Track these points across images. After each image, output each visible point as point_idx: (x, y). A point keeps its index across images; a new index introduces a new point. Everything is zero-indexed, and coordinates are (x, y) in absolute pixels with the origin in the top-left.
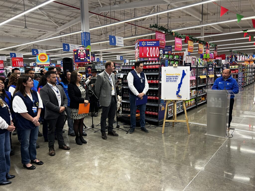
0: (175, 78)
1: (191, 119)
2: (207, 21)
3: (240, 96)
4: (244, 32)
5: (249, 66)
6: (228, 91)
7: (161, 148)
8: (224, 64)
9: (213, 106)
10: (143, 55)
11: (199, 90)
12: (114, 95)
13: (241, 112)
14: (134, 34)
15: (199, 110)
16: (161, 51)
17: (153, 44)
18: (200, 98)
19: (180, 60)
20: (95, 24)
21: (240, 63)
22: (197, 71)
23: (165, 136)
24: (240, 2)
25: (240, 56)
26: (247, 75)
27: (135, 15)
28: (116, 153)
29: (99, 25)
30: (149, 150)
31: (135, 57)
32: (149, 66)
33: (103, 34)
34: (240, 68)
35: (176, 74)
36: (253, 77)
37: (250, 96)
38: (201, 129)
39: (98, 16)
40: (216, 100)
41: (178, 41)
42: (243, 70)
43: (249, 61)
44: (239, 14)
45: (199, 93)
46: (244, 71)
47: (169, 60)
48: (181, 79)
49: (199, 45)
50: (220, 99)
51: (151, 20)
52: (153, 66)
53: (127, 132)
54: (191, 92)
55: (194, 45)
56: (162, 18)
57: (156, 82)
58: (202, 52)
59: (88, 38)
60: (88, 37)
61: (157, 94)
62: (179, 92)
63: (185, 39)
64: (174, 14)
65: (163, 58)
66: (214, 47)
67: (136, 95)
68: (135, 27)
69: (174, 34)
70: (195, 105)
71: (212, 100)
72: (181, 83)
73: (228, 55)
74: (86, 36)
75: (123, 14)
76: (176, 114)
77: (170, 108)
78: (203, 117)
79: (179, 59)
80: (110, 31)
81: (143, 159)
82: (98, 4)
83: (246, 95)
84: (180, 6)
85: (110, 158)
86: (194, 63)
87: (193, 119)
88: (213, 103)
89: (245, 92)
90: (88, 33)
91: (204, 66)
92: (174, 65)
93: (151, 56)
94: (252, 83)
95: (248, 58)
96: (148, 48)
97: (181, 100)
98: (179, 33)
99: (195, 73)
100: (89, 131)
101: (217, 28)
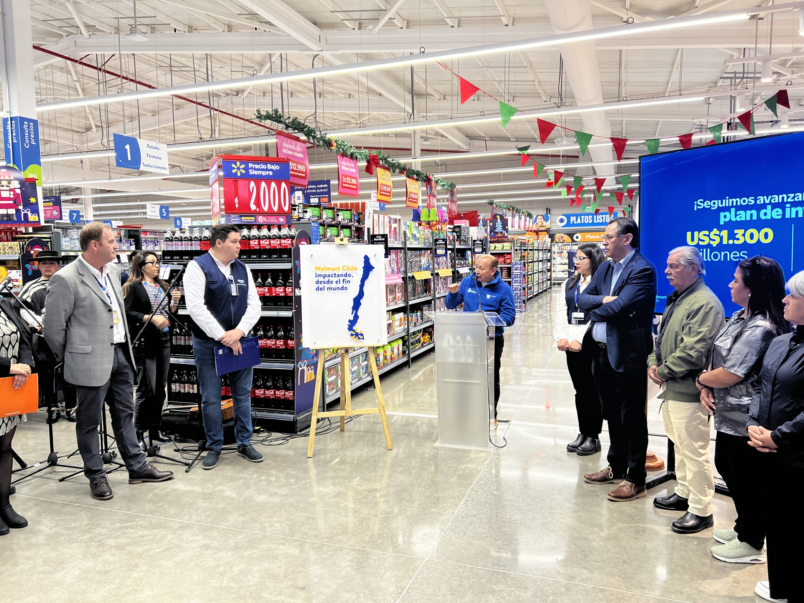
0: (342, 279)
1: (393, 401)
2: (425, 114)
3: (520, 325)
4: (521, 153)
5: (536, 245)
6: (488, 315)
7: (304, 507)
8: (474, 239)
9: (451, 359)
10: (237, 206)
11: (413, 312)
12: (123, 341)
13: (525, 370)
14: (206, 137)
15: (415, 372)
16: (299, 194)
17: (271, 173)
18: (417, 338)
19: (356, 224)
20: (63, 92)
21: (516, 237)
22: (405, 259)
23: (317, 464)
24: (507, 70)
25: (513, 217)
26: (533, 268)
27: (210, 77)
28: (145, 548)
29: (79, 95)
30: (267, 520)
31: (209, 210)
32: (259, 242)
33: (94, 129)
34: (516, 250)
35: (345, 268)
36: (549, 273)
37: (544, 327)
38: (424, 429)
39: (74, 67)
40: (458, 342)
41: (347, 166)
42: (524, 257)
43: (537, 232)
44: (507, 103)
45: (415, 323)
46: (526, 258)
47: (321, 225)
48: (360, 283)
49: (409, 181)
50: (469, 338)
51: (264, 96)
52: (272, 242)
53: (186, 468)
54: (391, 321)
55: (393, 182)
56: (298, 95)
57: (285, 291)
58: (416, 203)
59: (30, 137)
60: (30, 134)
61: (290, 330)
62: (357, 322)
63: (368, 162)
64: (334, 84)
65: (302, 218)
66: (447, 189)
67: (213, 339)
68: (209, 114)
69: (332, 146)
70: (405, 359)
71: (449, 342)
72: (361, 294)
73: (483, 214)
74: (23, 131)
75: (168, 69)
76: (348, 390)
77: (332, 373)
78: (426, 394)
79: (351, 221)
80: (121, 121)
81: (246, 554)
82: (74, 26)
83: (535, 324)
84: (348, 63)
85: (124, 569)
86: (396, 234)
87: (399, 401)
88: (452, 351)
89: (530, 315)
90: (29, 120)
91: (425, 244)
92: (337, 240)
93: (266, 209)
94: (546, 290)
95: (533, 224)
96: (252, 184)
97: (362, 348)
98: (349, 144)
99: (402, 265)
100: (36, 477)
101: (453, 135)
